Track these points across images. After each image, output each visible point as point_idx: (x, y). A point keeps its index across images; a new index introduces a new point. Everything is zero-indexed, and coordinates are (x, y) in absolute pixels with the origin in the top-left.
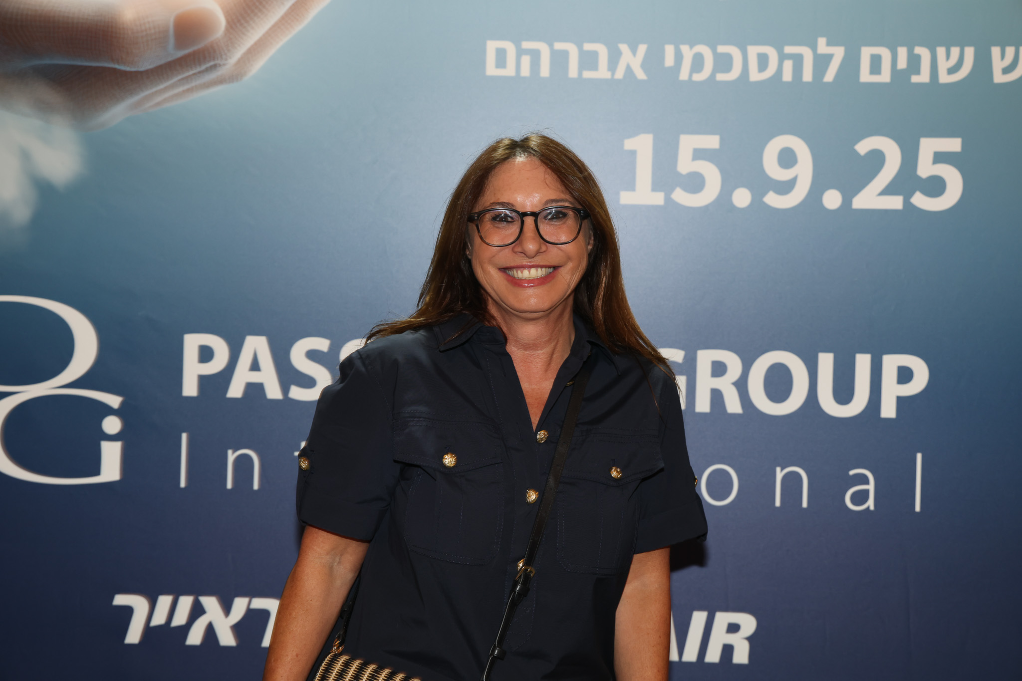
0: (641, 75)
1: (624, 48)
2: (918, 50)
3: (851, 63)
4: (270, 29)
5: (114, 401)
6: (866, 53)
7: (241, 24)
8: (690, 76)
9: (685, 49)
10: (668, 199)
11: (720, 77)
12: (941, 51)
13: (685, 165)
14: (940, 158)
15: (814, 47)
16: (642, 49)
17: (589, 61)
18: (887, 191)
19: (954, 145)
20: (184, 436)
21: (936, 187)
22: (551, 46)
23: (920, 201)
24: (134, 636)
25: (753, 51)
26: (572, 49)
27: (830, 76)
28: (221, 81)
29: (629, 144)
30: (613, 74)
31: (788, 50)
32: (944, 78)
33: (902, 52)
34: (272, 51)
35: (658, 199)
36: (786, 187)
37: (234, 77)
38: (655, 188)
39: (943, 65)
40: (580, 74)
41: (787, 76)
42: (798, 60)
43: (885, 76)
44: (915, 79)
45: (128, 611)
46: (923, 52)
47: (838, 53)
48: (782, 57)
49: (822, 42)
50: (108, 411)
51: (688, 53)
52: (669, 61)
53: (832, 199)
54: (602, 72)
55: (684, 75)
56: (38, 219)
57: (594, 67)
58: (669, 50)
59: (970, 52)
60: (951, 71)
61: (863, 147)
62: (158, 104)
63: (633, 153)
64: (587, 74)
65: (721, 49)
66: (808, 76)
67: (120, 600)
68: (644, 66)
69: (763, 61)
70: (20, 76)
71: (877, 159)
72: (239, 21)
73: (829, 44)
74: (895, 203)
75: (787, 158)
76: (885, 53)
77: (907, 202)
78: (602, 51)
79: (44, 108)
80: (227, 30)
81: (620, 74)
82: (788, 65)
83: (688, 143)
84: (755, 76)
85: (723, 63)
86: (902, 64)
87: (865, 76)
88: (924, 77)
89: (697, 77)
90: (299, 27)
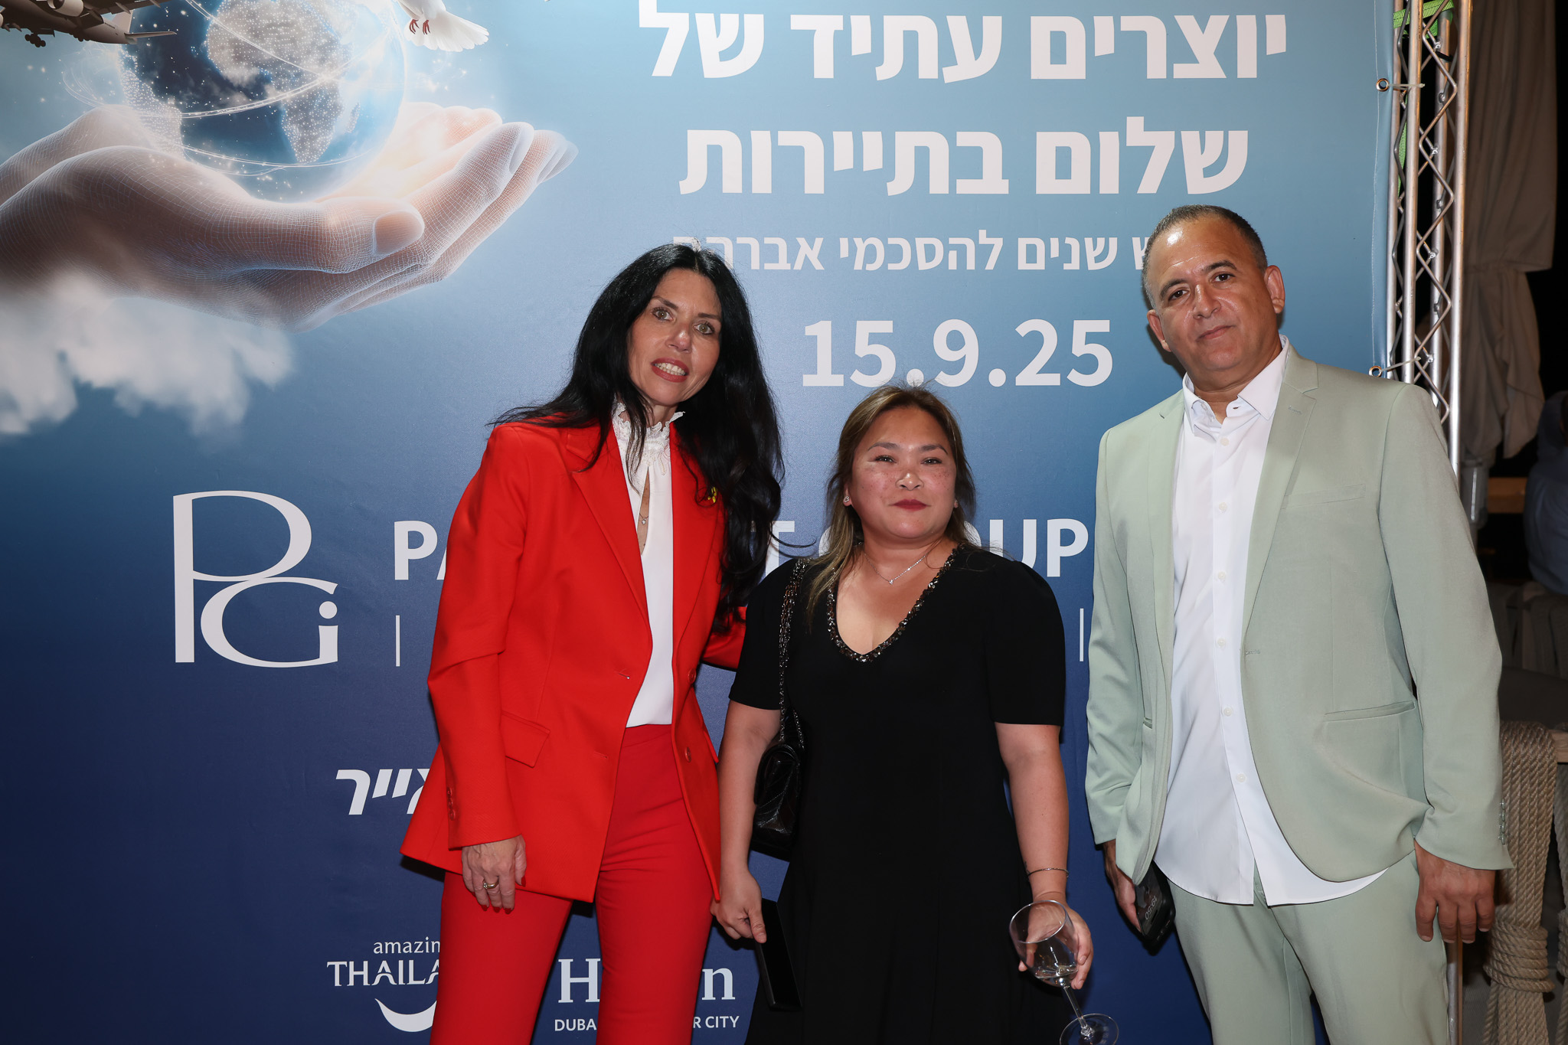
0: (818, 266)
1: (802, 241)
2: (1068, 240)
3: (1009, 252)
4: (467, 231)
5: (329, 587)
6: (1023, 243)
7: (440, 227)
8: (864, 266)
9: (858, 241)
10: (847, 380)
11: (891, 267)
12: (1089, 241)
13: (862, 349)
14: (1091, 338)
15: (976, 239)
16: (819, 242)
17: (769, 254)
18: (1046, 369)
19: (1103, 326)
20: (398, 618)
21: (1088, 364)
22: (734, 240)
23: (1075, 377)
24: (357, 808)
25: (921, 243)
26: (754, 243)
27: (990, 265)
28: (422, 281)
29: (810, 330)
30: (792, 266)
31: (952, 241)
32: (1092, 266)
33: (1055, 243)
34: (470, 252)
35: (838, 381)
36: (955, 368)
37: (435, 277)
38: (835, 371)
39: (1091, 255)
40: (762, 265)
41: (953, 265)
42: (961, 250)
43: (1040, 265)
44: (1067, 266)
45: (351, 785)
46: (1073, 242)
47: (998, 243)
48: (947, 248)
49: (982, 233)
50: (324, 596)
51: (861, 245)
52: (844, 253)
53: (997, 378)
54: (783, 265)
55: (858, 265)
56: (252, 417)
57: (775, 259)
58: (844, 243)
59: (1113, 242)
60: (1098, 259)
61: (1023, 329)
62: (363, 304)
63: (814, 339)
64: (768, 266)
65: (891, 241)
66: (971, 265)
67: (342, 775)
68: (821, 257)
69: (930, 252)
70: (231, 283)
71: (1036, 339)
72: (438, 224)
73: (988, 236)
74: (1053, 379)
75: (955, 341)
76: (1040, 244)
77: (1064, 379)
78: (782, 244)
79: (253, 311)
80: (426, 231)
81: (798, 266)
82: (953, 255)
83: (864, 328)
84: (923, 265)
85: (894, 254)
86: (1055, 253)
87: (1023, 265)
88: (1074, 265)
89: (870, 267)
90: (495, 228)
